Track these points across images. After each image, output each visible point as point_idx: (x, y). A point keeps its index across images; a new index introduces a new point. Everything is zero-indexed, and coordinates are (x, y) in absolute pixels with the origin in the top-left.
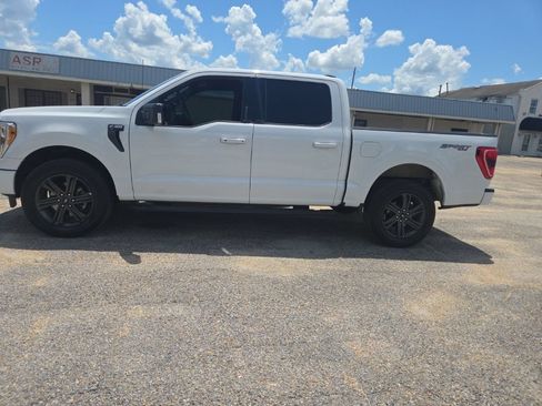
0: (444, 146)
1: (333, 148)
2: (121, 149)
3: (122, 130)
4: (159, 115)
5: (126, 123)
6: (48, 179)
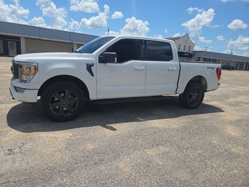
0: (208, 68)
1: (175, 70)
2: (93, 75)
3: (93, 65)
4: (116, 58)
5: (94, 62)
6: (56, 92)
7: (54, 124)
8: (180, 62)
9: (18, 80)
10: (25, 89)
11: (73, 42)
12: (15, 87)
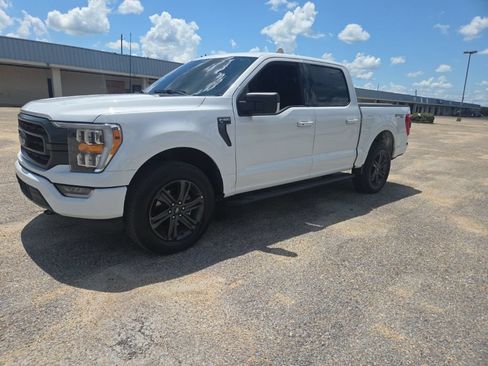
0: (396, 115)
1: (356, 123)
3: (229, 122)
4: (278, 105)
6: (163, 189)
7: (161, 260)
8: (360, 106)
9: (67, 167)
10: (94, 188)
11: (52, 65)
12: (55, 185)
